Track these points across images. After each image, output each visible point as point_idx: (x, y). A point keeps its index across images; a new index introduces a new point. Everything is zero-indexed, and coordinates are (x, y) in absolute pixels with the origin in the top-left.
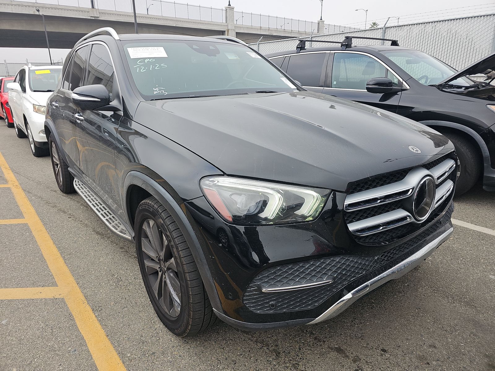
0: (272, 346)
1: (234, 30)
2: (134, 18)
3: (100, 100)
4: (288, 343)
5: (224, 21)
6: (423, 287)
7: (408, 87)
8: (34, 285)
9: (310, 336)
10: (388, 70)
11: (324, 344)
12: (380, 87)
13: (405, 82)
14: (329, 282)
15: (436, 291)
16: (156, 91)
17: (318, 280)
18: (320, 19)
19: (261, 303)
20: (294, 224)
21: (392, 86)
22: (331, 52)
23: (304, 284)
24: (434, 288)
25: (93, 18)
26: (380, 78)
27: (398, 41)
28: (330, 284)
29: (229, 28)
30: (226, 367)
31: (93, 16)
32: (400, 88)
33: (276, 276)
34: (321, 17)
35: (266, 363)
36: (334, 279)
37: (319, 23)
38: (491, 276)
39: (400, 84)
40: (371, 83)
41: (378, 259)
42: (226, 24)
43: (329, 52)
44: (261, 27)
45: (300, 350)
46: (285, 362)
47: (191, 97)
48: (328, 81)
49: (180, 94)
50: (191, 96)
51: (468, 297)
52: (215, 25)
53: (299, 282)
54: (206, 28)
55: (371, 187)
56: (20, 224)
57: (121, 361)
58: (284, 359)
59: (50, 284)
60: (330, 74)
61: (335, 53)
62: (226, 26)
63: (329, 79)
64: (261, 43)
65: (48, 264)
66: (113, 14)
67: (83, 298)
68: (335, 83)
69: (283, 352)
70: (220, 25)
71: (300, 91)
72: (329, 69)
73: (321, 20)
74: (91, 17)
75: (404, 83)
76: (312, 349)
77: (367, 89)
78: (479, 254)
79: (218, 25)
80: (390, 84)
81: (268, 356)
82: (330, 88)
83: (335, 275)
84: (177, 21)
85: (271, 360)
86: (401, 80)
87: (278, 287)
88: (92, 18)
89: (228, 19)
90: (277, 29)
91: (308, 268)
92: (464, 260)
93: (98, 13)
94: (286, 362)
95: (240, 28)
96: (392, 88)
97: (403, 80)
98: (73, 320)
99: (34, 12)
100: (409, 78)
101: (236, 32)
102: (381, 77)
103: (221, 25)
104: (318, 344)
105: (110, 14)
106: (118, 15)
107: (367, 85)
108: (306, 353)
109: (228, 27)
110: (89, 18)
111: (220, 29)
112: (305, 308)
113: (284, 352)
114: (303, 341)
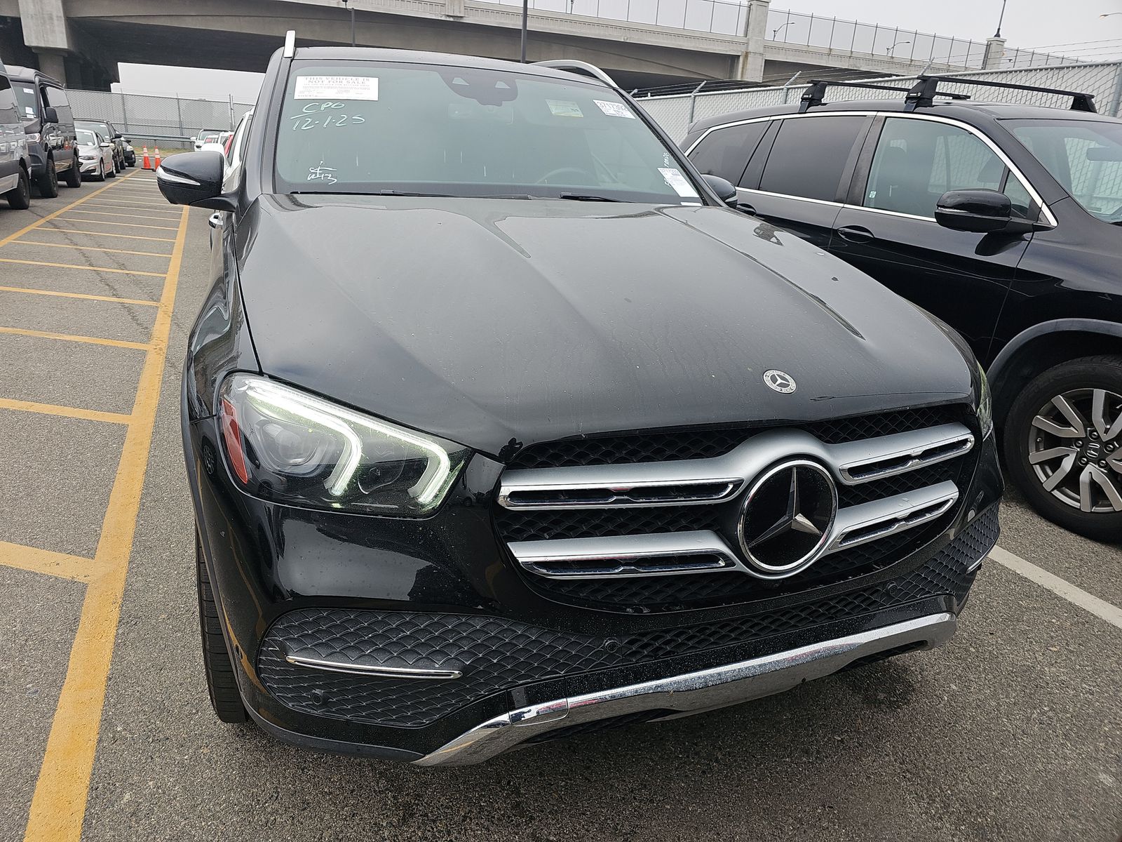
0: (407, 795)
1: (762, 54)
2: (521, 19)
3: (199, 184)
4: (447, 799)
5: (741, 33)
6: (881, 756)
7: (1054, 223)
8: (58, 546)
9: (508, 796)
10: (1010, 170)
11: (527, 824)
12: (971, 215)
13: (1048, 206)
14: (450, 675)
15: (909, 775)
16: (314, 175)
17: (420, 663)
18: (995, 36)
19: (294, 685)
20: (380, 517)
21: (1008, 216)
22: (880, 114)
23: (381, 666)
24: (909, 767)
25: (451, 19)
26: (981, 192)
27: (1093, 97)
28: (450, 679)
29: (750, 49)
30: (280, 812)
31: (452, 15)
32: (1030, 222)
33: (319, 631)
34: (999, 29)
35: (367, 828)
36: (465, 670)
37: (988, 46)
38: (1102, 776)
39: (1034, 211)
40: (950, 202)
41: (612, 646)
42: (744, 40)
43: (874, 113)
44: (831, 50)
45: (464, 821)
46: (411, 838)
47: (383, 195)
48: (857, 188)
49: (369, 184)
50: (383, 191)
51: (992, 813)
52: (717, 40)
53: (372, 658)
54: (694, 47)
55: (610, 459)
56: (116, 424)
57: (98, 736)
58: (414, 831)
59: (83, 552)
60: (864, 172)
61: (887, 117)
62: (744, 44)
63: (861, 184)
64: (795, 88)
65: (106, 513)
66: (493, 11)
67: (120, 594)
68: (873, 194)
69: (421, 815)
70: (729, 42)
71: (705, 203)
72: (866, 156)
73: (997, 38)
74: (448, 16)
75: (1045, 209)
76: (491, 828)
77: (938, 216)
78: (1110, 709)
79: (725, 41)
80: (1006, 208)
81: (383, 814)
82: (859, 206)
83: (467, 661)
84: (629, 29)
85: (384, 824)
86: (1039, 201)
87: (320, 657)
88: (448, 19)
89: (750, 27)
90: (873, 55)
91: (398, 630)
92: (1051, 714)
93: (462, 8)
94: (413, 838)
95: (779, 49)
96: (1006, 219)
97: (1044, 201)
98: (74, 631)
99: (338, 3)
100: (1060, 197)
101: (766, 60)
102: (983, 190)
103: (732, 42)
104: (512, 821)
105: (487, 11)
106: (503, 13)
107: (938, 206)
108: (472, 833)
109: (748, 46)
110: (443, 18)
111: (727, 51)
112: (398, 724)
113: (426, 815)
114: (482, 804)
